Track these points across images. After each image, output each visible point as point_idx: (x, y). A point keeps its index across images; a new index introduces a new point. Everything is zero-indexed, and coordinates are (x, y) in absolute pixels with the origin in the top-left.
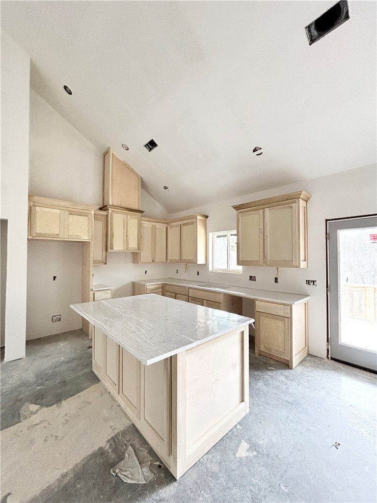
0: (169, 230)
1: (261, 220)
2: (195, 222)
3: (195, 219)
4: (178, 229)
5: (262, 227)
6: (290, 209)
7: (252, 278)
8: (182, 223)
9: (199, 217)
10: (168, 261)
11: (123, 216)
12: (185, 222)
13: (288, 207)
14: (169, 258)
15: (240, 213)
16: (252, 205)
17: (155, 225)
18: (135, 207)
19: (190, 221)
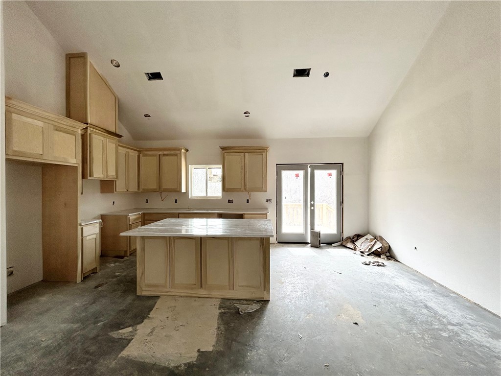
0: (142, 159)
1: (243, 160)
2: (179, 155)
3: (179, 152)
4: (156, 159)
5: (243, 165)
6: (261, 156)
7: (229, 201)
8: (160, 153)
9: (183, 151)
10: (141, 190)
11: (102, 138)
12: (165, 153)
13: (260, 154)
14: (142, 187)
15: (225, 153)
16: (236, 149)
17: (128, 152)
18: (113, 129)
19: (174, 153)
